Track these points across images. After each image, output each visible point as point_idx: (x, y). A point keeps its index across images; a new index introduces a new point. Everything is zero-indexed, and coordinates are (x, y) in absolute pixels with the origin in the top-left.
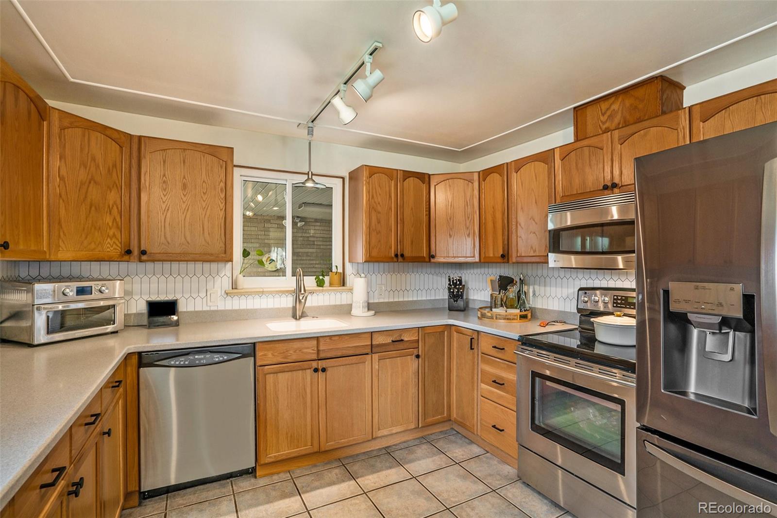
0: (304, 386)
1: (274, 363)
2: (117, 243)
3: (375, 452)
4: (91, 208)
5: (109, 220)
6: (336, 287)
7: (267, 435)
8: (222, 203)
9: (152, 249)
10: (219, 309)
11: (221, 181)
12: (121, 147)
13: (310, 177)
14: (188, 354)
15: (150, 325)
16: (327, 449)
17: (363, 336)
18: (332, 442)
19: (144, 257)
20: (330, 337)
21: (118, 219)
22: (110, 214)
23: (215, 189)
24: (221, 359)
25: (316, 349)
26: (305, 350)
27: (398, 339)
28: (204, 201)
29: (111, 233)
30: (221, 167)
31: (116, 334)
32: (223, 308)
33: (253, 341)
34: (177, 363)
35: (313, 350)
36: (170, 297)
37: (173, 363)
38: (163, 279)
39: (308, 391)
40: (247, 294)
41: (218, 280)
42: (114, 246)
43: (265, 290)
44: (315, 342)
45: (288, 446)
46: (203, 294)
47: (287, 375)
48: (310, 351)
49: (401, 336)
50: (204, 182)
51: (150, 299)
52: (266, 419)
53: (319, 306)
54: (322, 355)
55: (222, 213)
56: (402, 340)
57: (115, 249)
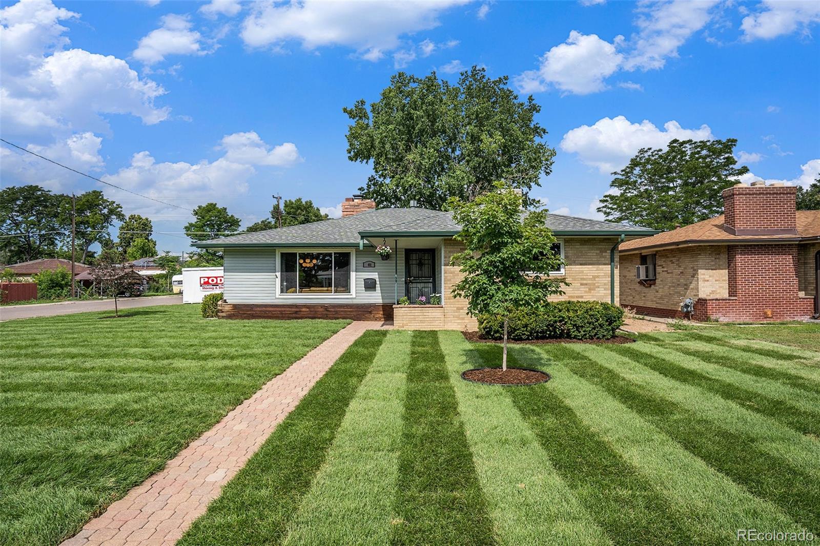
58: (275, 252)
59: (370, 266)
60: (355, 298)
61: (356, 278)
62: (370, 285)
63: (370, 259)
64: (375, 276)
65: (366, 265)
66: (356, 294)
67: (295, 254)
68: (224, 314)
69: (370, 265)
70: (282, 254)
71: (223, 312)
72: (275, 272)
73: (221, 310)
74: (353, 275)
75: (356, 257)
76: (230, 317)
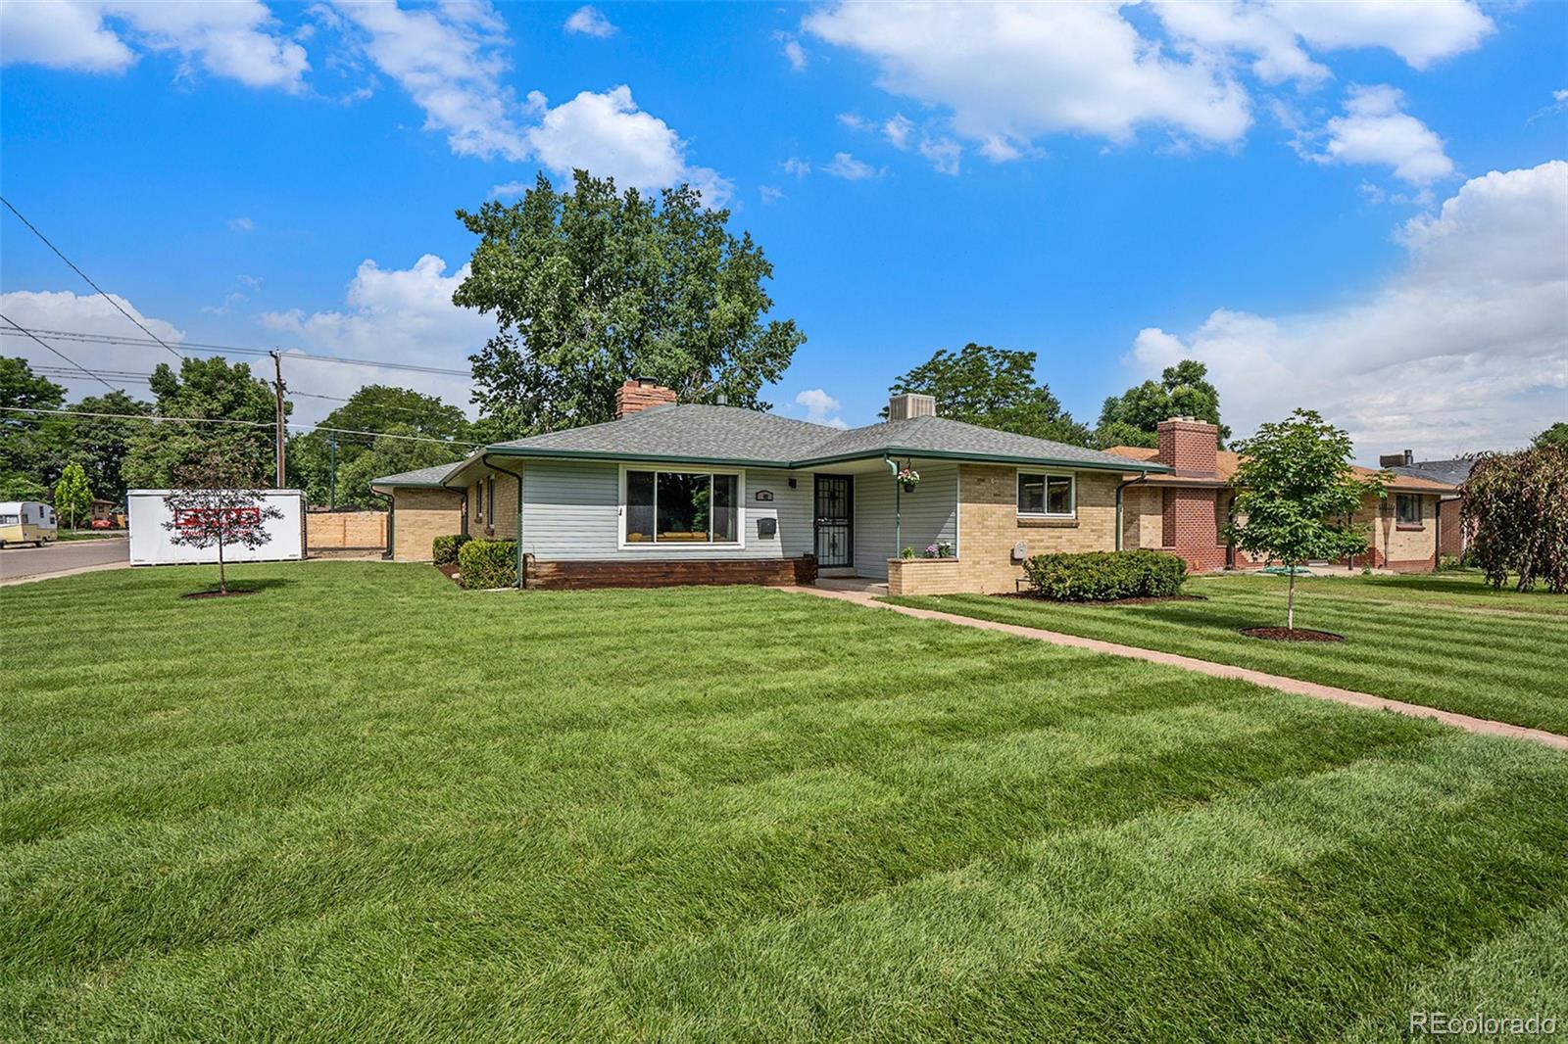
58: (617, 469)
59: (764, 498)
60: (743, 550)
61: (746, 518)
62: (766, 529)
63: (764, 488)
64: (773, 514)
65: (761, 496)
66: (747, 543)
67: (651, 475)
68: (539, 581)
69: (766, 498)
70: (630, 474)
71: (536, 577)
72: (617, 505)
73: (533, 573)
74: (741, 512)
75: (747, 484)
76: (551, 585)
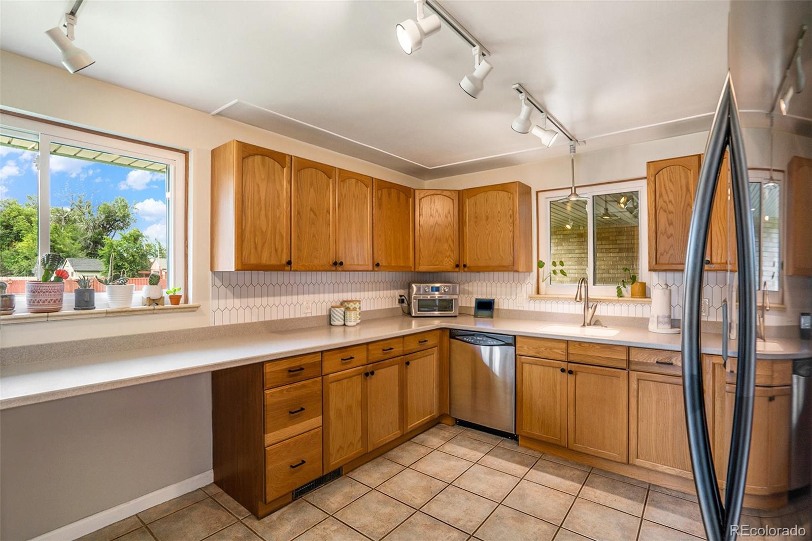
0: (555, 382)
1: (529, 355)
2: (452, 260)
3: (634, 481)
4: (436, 240)
5: (446, 246)
6: (637, 298)
7: (522, 412)
8: (511, 226)
9: (468, 263)
10: (525, 309)
11: (510, 209)
12: (453, 200)
13: (573, 192)
14: (473, 335)
15: (475, 316)
16: (574, 449)
17: (619, 349)
18: (581, 444)
19: (466, 269)
20: (580, 343)
21: (452, 245)
22: (447, 242)
23: (506, 216)
24: (492, 343)
25: (565, 351)
26: (556, 351)
27: (666, 361)
28: (499, 227)
29: (448, 255)
30: (510, 198)
31: (455, 318)
32: (527, 309)
33: (515, 334)
34: (467, 340)
35: (563, 351)
36: (489, 297)
37: (465, 339)
38: (489, 284)
39: (558, 388)
40: (547, 299)
41: (524, 286)
42: (450, 262)
43: (559, 296)
44: (564, 346)
45: (539, 430)
46: (514, 297)
47: (540, 368)
48: (559, 351)
49: (670, 358)
50: (499, 212)
51: (477, 298)
52: (522, 400)
53: (615, 317)
54: (571, 358)
55: (511, 235)
56: (672, 364)
57: (450, 264)
